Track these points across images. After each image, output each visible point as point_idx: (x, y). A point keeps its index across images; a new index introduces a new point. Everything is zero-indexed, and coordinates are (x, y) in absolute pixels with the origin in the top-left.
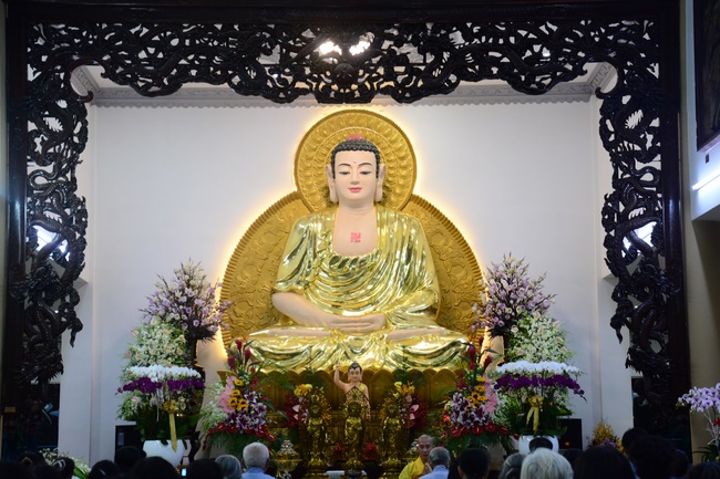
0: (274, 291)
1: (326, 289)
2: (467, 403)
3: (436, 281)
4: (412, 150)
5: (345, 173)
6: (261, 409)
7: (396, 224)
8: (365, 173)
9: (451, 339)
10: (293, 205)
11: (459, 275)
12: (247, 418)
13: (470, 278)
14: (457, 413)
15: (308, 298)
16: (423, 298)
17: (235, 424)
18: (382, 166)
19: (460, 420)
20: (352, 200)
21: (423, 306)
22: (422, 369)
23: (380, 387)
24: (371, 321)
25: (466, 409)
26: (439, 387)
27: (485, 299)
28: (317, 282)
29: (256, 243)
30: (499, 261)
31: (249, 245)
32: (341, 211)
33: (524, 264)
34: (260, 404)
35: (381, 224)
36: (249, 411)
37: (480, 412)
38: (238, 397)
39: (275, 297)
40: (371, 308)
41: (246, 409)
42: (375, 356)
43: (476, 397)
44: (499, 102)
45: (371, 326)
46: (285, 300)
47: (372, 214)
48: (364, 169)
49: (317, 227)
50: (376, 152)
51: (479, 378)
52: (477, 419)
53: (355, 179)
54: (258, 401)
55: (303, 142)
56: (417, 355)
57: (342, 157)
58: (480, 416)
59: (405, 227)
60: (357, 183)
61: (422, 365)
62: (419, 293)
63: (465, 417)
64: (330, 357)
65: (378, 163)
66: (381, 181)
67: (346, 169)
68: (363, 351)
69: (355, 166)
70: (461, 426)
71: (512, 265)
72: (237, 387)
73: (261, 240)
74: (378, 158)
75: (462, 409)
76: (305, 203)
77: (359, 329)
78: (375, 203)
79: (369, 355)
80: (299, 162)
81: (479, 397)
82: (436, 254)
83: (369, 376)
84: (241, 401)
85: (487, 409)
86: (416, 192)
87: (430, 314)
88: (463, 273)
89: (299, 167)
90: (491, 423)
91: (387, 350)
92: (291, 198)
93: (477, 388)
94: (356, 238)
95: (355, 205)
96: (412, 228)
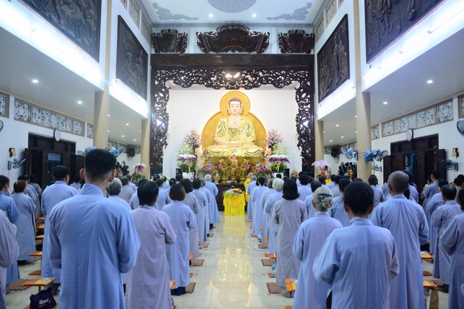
0: (214, 136)
1: (227, 135)
2: (262, 165)
3: (255, 134)
4: (249, 101)
5: (233, 107)
6: (211, 166)
7: (245, 120)
8: (237, 107)
9: (258, 149)
10: (219, 115)
11: (261, 133)
12: (207, 168)
13: (263, 133)
14: (259, 167)
15: (223, 138)
16: (252, 138)
17: (204, 169)
18: (242, 105)
20: (234, 113)
21: (252, 140)
23: (240, 160)
24: (238, 144)
26: (255, 161)
27: (267, 139)
28: (225, 134)
30: (271, 129)
32: (232, 116)
33: (277, 130)
34: (211, 164)
35: (241, 120)
38: (205, 163)
39: (215, 138)
40: (238, 141)
41: (207, 166)
42: (240, 153)
44: (271, 90)
46: (217, 139)
47: (239, 117)
48: (237, 105)
49: (225, 120)
50: (240, 101)
51: (265, 159)
53: (235, 108)
55: (222, 99)
56: (250, 153)
57: (232, 103)
58: (265, 168)
59: (247, 120)
61: (251, 155)
62: (251, 137)
63: (261, 168)
64: (228, 153)
66: (241, 109)
68: (237, 151)
69: (235, 105)
70: (260, 170)
71: (274, 130)
72: (205, 160)
73: (211, 123)
74: (241, 103)
76: (222, 114)
77: (235, 146)
78: (240, 114)
79: (238, 153)
80: (221, 104)
81: (265, 163)
82: (255, 127)
83: (237, 158)
85: (267, 166)
86: (250, 112)
87: (253, 142)
90: (267, 170)
91: (242, 151)
92: (219, 113)
93: (264, 161)
94: (235, 123)
95: (235, 115)
96: (249, 121)
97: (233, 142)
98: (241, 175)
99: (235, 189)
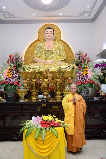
0: (33, 57)
1: (44, 56)
2: (82, 74)
3: (65, 55)
4: (60, 31)
5: (47, 33)
6: (16, 77)
7: (57, 44)
8: (51, 33)
9: (69, 65)
10: (38, 41)
11: (69, 55)
12: (11, 79)
13: (71, 55)
14: (79, 77)
15: (40, 58)
16: (63, 58)
17: (7, 81)
18: (54, 33)
19: (80, 79)
20: (49, 39)
21: (63, 60)
22: (64, 71)
24: (52, 62)
25: (82, 76)
26: (67, 75)
27: (75, 59)
28: (42, 55)
29: (31, 49)
30: (78, 51)
31: (29, 49)
33: (82, 52)
34: (16, 75)
36: (12, 77)
37: (87, 77)
38: (9, 73)
39: (34, 58)
40: (52, 60)
41: (11, 76)
42: (53, 69)
43: (85, 72)
44: (77, 22)
45: (53, 63)
46: (36, 59)
48: (51, 32)
50: (53, 29)
51: (86, 66)
52: (86, 79)
53: (49, 34)
54: (16, 74)
55: (39, 30)
56: (62, 68)
57: (47, 30)
58: (87, 78)
59: (59, 45)
60: (50, 35)
61: (63, 70)
62: (62, 57)
63: (82, 78)
64: (44, 69)
65: (54, 32)
66: (54, 36)
67: (47, 32)
68: (51, 68)
69: (49, 32)
70: (81, 81)
71: (80, 52)
72: (9, 70)
73: (32, 48)
74: (54, 31)
75: (81, 76)
76: (40, 41)
77: (50, 64)
78: (53, 40)
79: (52, 68)
80: (39, 34)
81: (86, 72)
84: (10, 74)
85: (89, 75)
86: (61, 39)
87: (64, 61)
88: (70, 54)
89: (39, 35)
90: (90, 80)
91: (56, 67)
93: (85, 69)
94: (49, 46)
95: (49, 40)
96: (61, 46)
97: (48, 61)
98: (57, 87)
99: (45, 118)
